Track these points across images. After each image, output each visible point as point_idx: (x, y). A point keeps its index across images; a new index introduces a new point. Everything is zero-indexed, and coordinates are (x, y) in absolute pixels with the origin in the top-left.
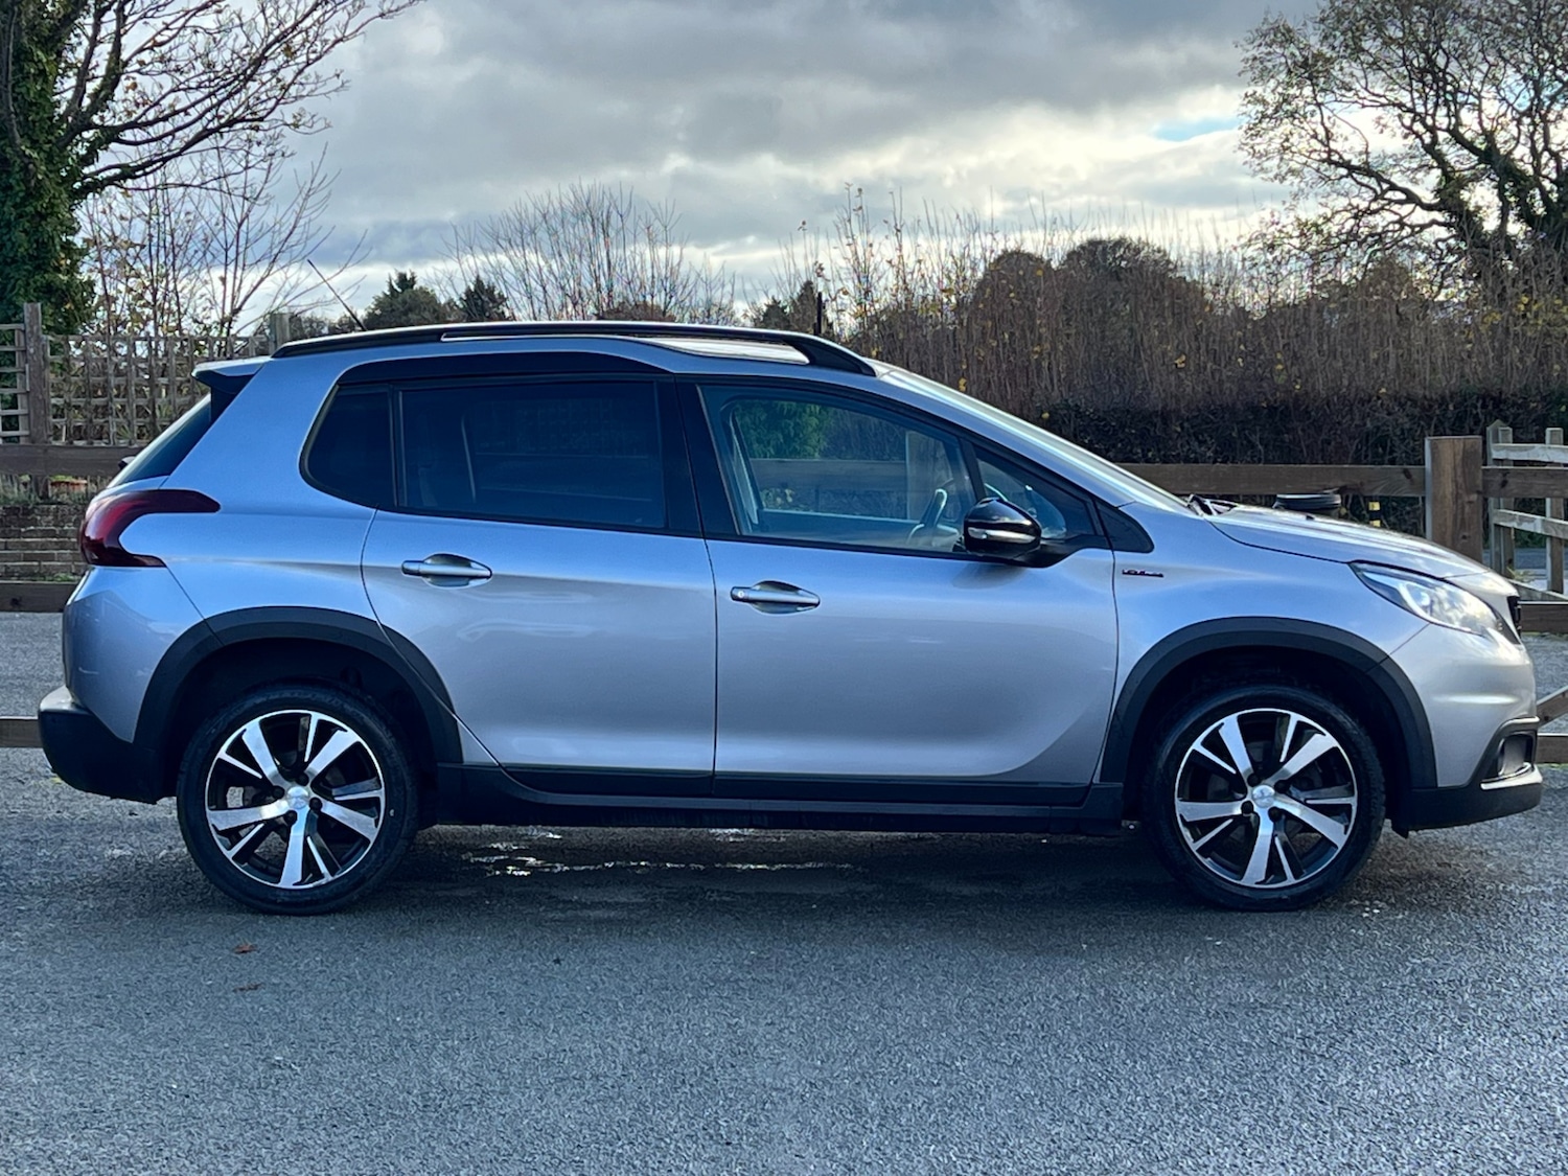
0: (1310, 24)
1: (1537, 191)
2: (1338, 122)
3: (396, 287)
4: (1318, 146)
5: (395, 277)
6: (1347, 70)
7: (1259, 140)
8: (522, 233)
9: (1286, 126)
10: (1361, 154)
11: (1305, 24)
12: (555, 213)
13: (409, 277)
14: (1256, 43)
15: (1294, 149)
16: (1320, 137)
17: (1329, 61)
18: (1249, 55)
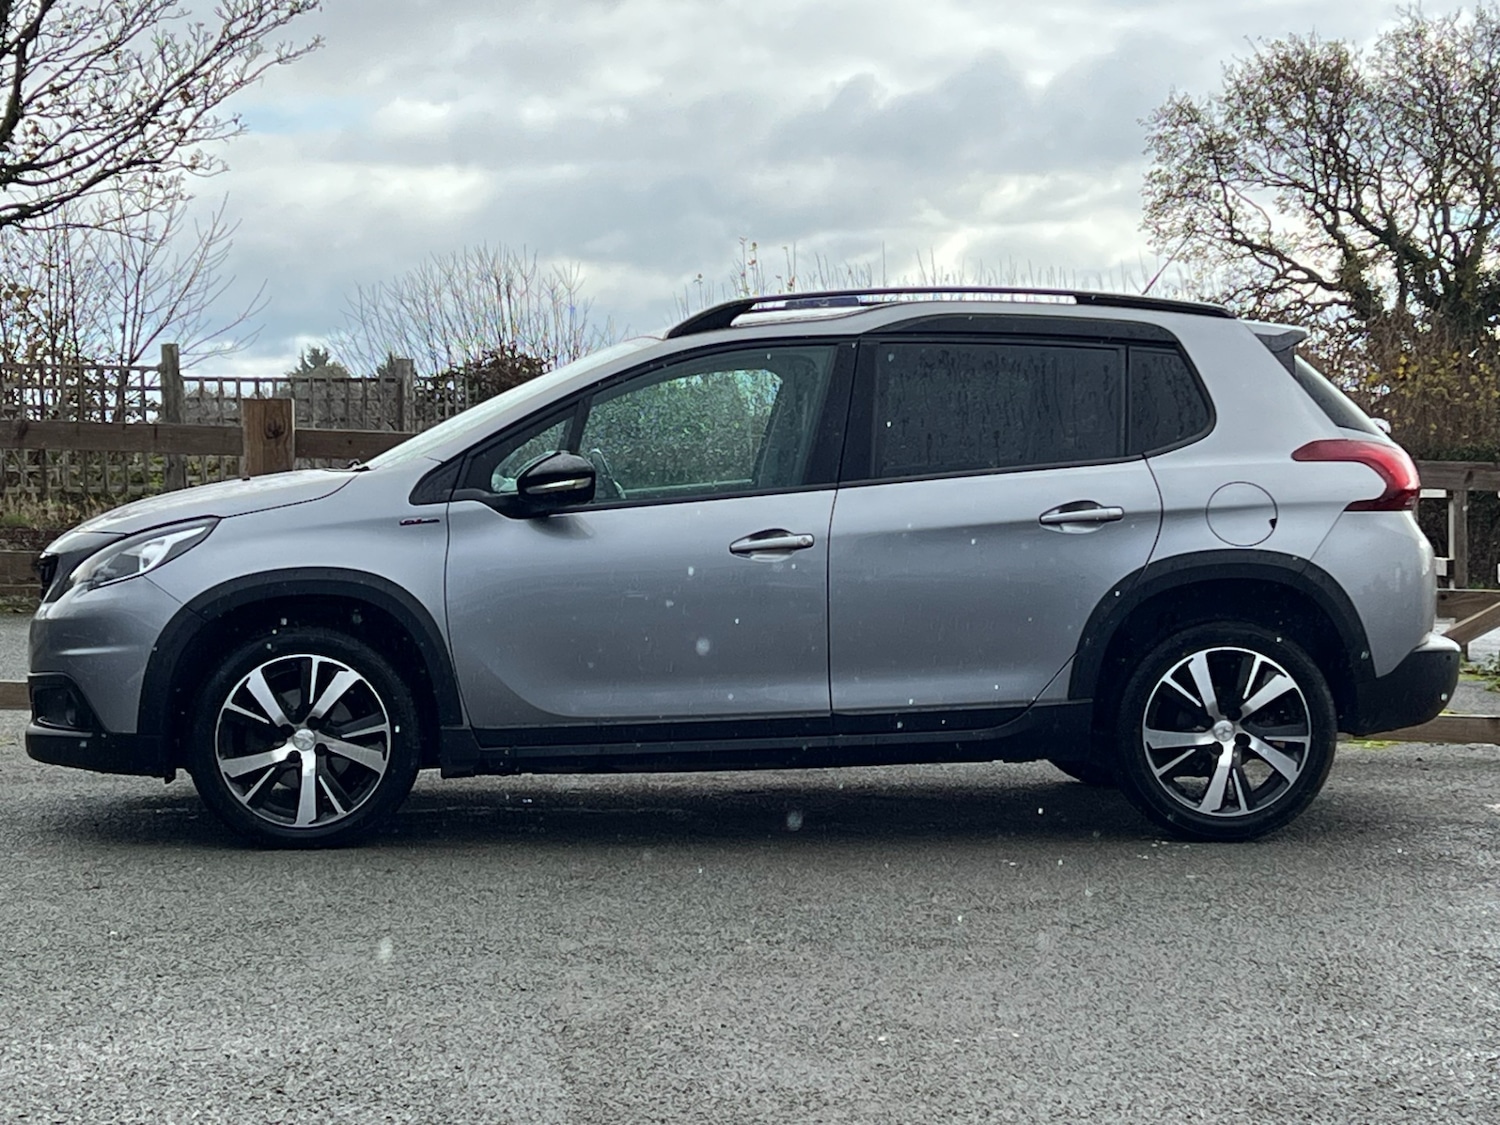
0: (1215, 104)
1: (1436, 272)
2: (1242, 202)
3: (309, 363)
4: (1222, 226)
5: (307, 353)
6: (1249, 150)
7: (1162, 219)
8: (426, 294)
9: (1190, 205)
10: (1264, 234)
11: (1209, 104)
12: (460, 273)
13: (321, 353)
14: (1162, 121)
15: (1198, 228)
16: (1223, 217)
17: (1234, 141)
18: (1155, 134)
